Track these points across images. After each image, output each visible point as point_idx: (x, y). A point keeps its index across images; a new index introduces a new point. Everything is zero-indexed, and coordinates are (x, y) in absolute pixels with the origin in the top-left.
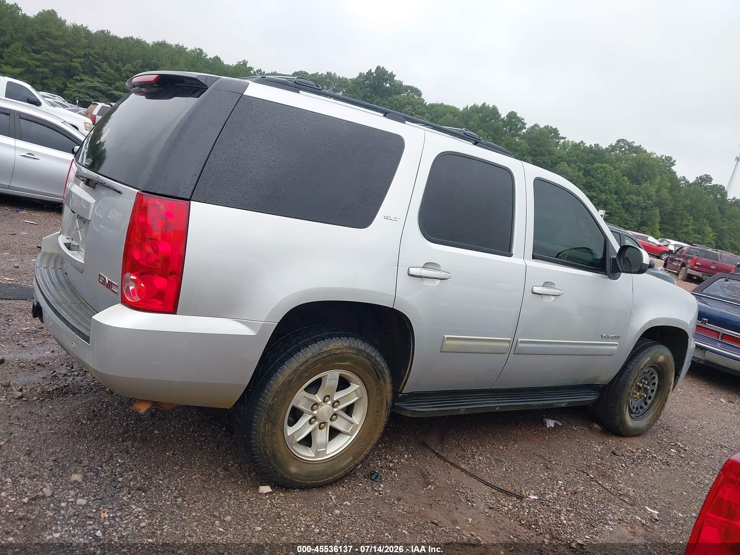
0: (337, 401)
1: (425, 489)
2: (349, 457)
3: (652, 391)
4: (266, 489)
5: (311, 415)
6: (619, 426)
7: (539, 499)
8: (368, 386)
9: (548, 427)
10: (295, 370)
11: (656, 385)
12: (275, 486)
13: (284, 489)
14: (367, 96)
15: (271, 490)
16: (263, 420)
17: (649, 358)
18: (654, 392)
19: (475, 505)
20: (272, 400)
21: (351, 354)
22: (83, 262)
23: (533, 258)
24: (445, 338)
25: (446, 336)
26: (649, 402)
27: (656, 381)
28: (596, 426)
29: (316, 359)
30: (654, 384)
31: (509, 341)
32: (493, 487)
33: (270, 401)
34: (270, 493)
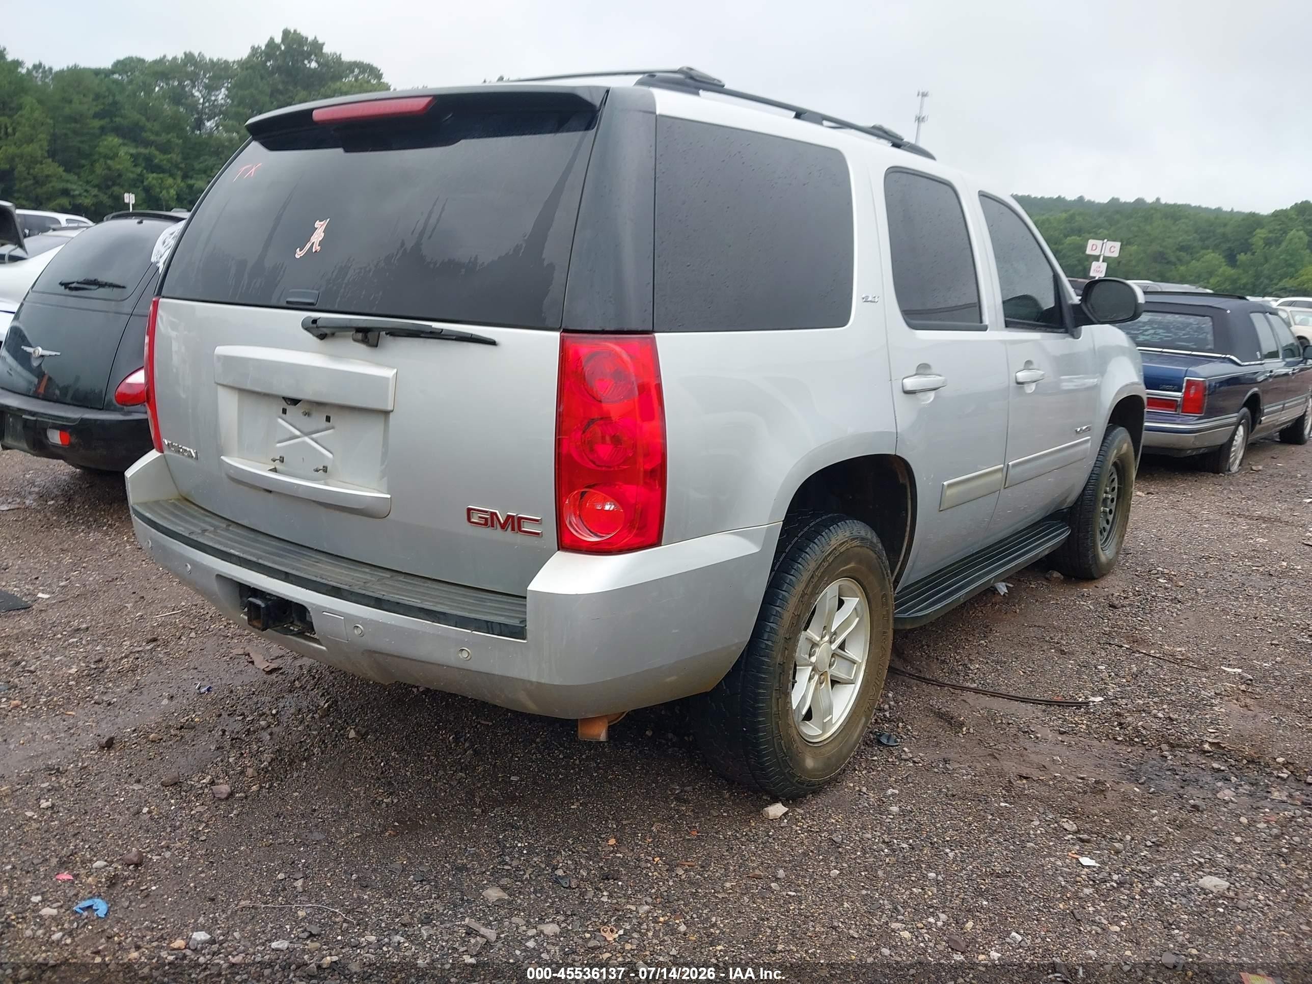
0: (835, 633)
1: (960, 735)
2: (860, 719)
3: (1112, 500)
4: (777, 810)
5: (810, 665)
6: (1091, 565)
7: (1105, 699)
8: (870, 595)
9: (1002, 594)
10: (802, 596)
11: (1116, 490)
12: (788, 800)
13: (791, 802)
14: (278, 91)
15: (787, 809)
16: (774, 694)
17: (1115, 451)
18: (1115, 502)
19: (1039, 735)
20: (782, 655)
21: (855, 548)
22: (389, 496)
23: (1007, 326)
24: (946, 487)
25: (945, 483)
26: (1110, 518)
27: (1116, 485)
28: (1056, 574)
29: (822, 570)
30: (1113, 489)
31: (1001, 470)
32: (1035, 702)
33: (779, 659)
34: (785, 814)
